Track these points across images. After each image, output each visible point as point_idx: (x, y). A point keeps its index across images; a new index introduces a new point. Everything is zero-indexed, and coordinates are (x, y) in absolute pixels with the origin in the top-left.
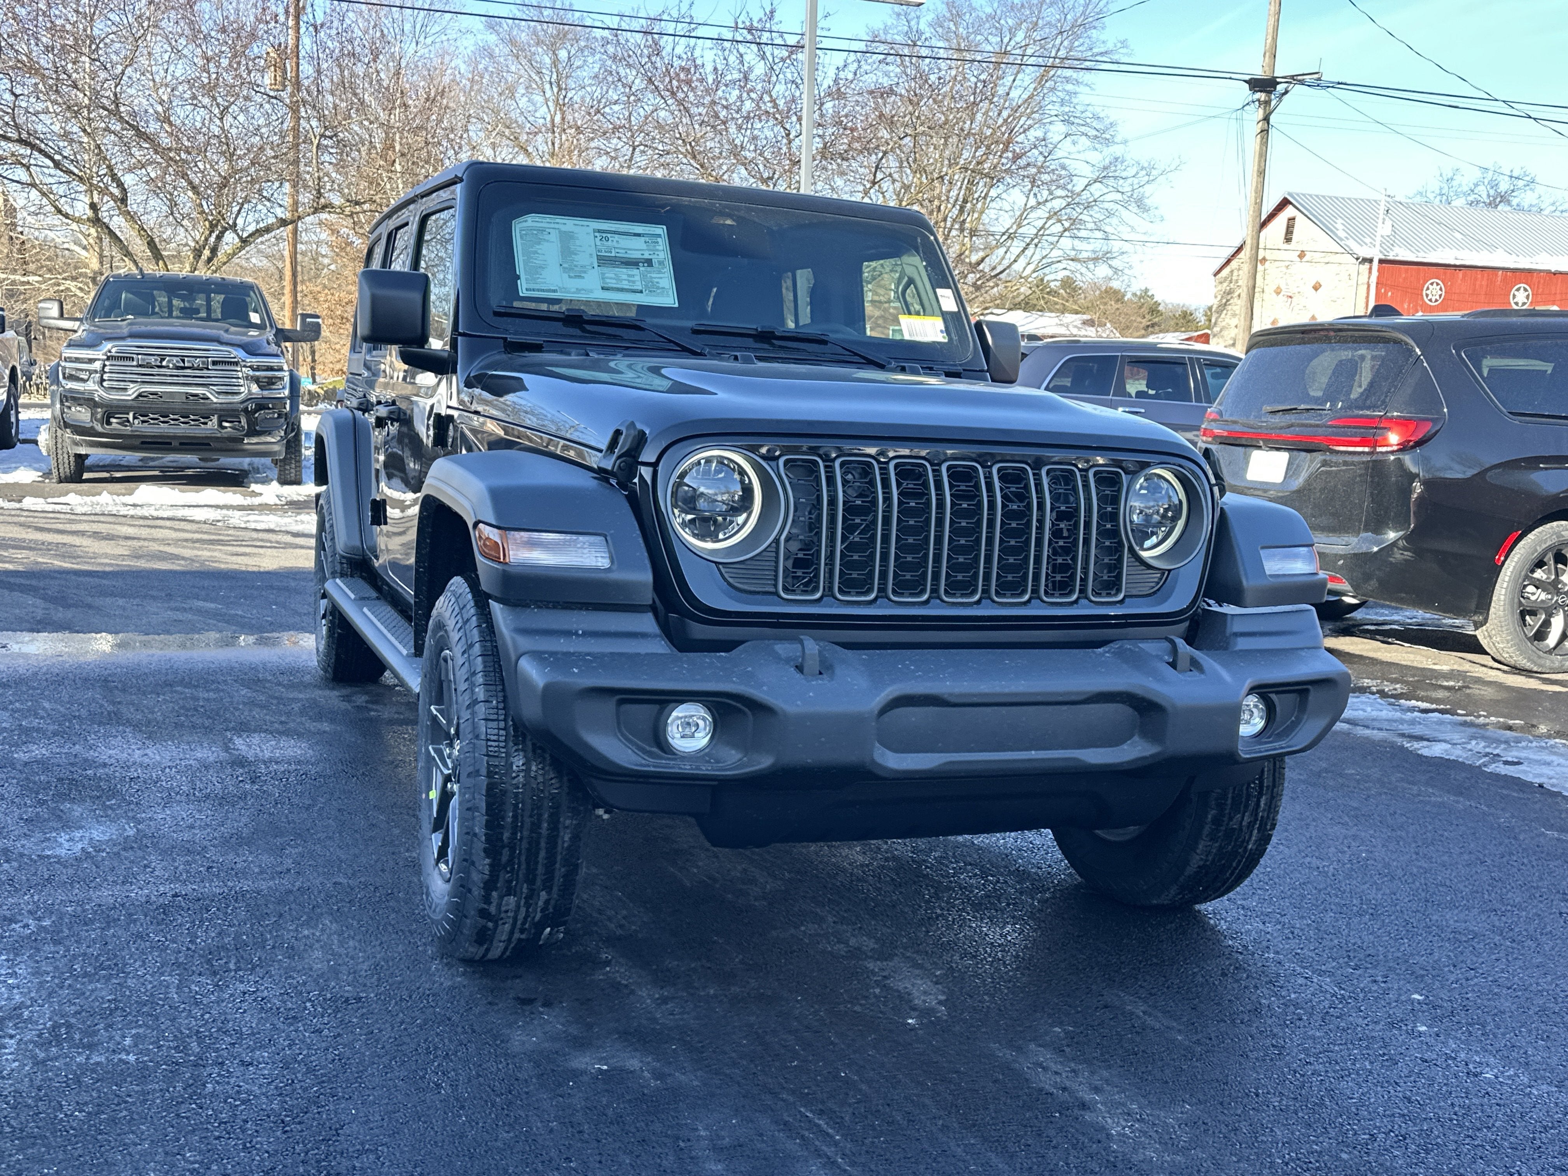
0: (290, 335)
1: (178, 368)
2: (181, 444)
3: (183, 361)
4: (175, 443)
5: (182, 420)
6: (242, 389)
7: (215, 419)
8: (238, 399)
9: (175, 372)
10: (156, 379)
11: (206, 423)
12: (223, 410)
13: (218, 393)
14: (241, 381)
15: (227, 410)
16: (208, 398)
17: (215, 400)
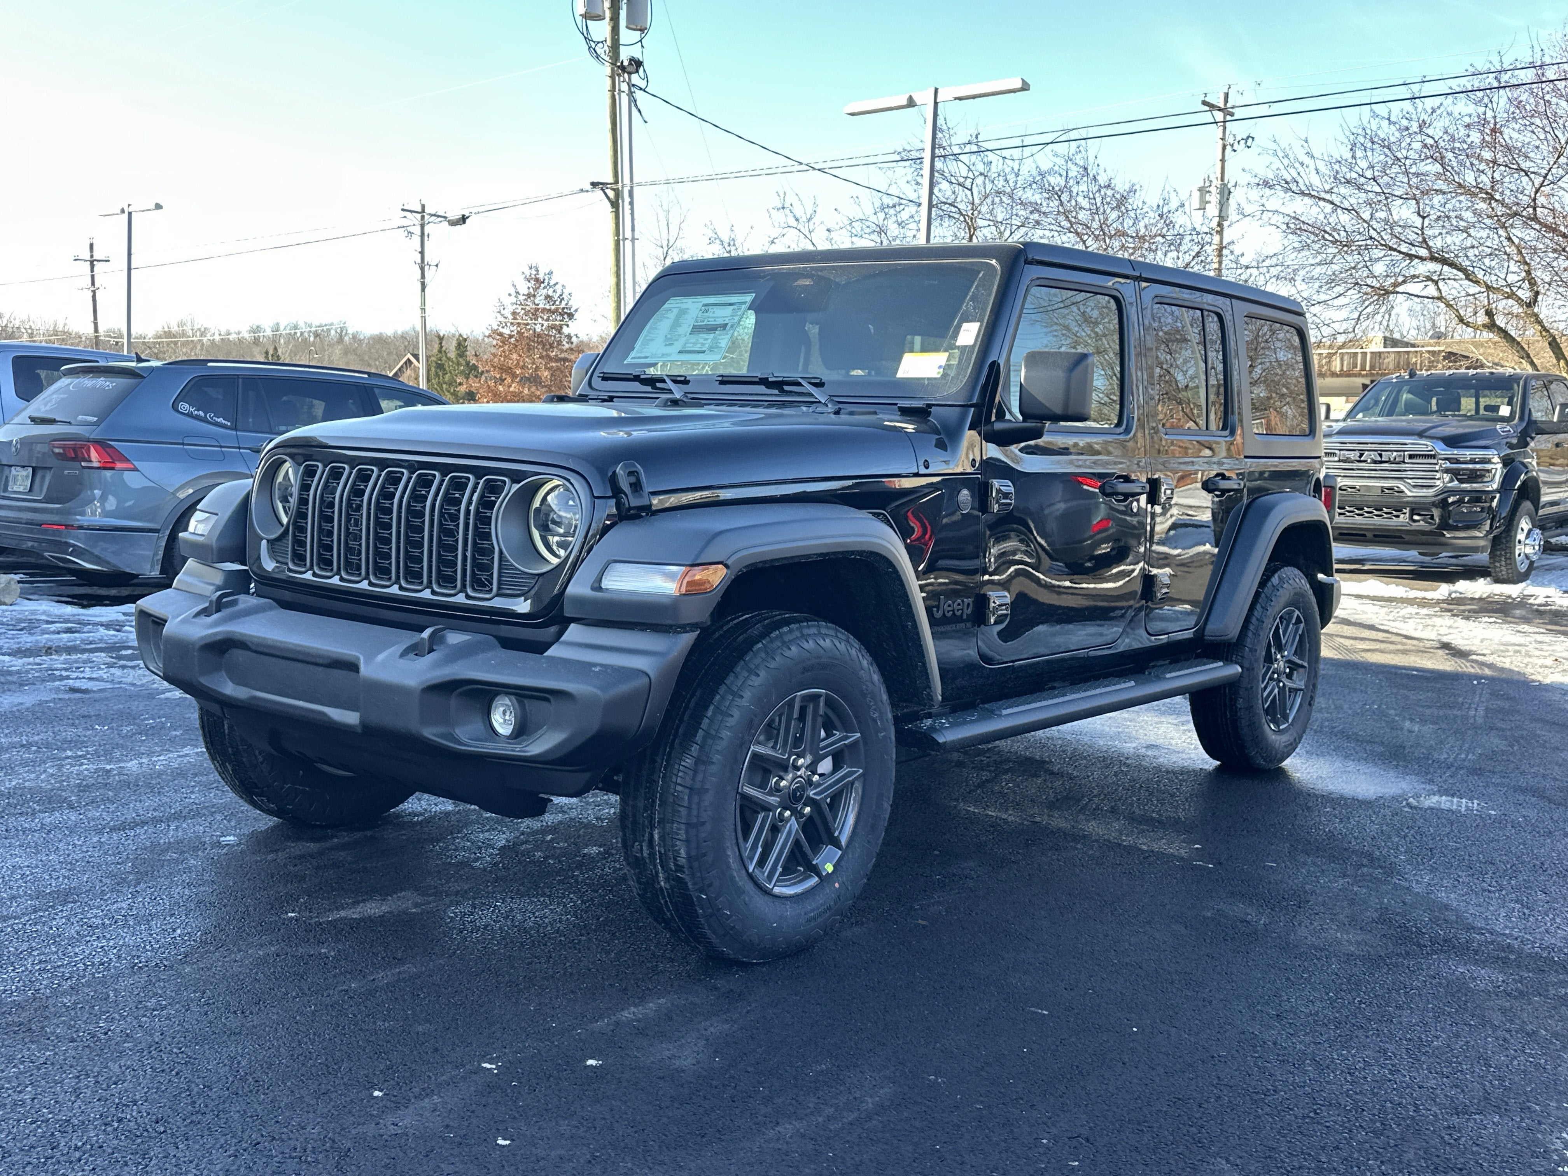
0: (1543, 426)
1: (1375, 462)
2: (1375, 536)
3: (1381, 455)
4: (1369, 535)
5: (1376, 512)
6: (1438, 483)
7: (1407, 511)
8: (1431, 492)
9: (1373, 466)
10: (1354, 473)
11: (1398, 516)
12: (1415, 503)
13: (1414, 486)
14: (1438, 475)
15: (1419, 503)
16: (1402, 492)
17: (1409, 494)
